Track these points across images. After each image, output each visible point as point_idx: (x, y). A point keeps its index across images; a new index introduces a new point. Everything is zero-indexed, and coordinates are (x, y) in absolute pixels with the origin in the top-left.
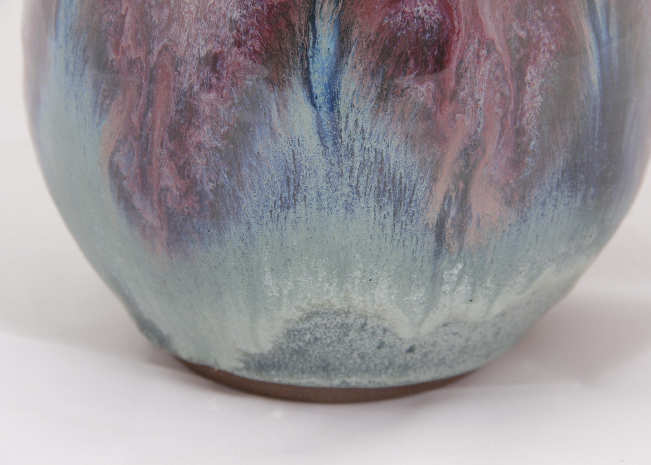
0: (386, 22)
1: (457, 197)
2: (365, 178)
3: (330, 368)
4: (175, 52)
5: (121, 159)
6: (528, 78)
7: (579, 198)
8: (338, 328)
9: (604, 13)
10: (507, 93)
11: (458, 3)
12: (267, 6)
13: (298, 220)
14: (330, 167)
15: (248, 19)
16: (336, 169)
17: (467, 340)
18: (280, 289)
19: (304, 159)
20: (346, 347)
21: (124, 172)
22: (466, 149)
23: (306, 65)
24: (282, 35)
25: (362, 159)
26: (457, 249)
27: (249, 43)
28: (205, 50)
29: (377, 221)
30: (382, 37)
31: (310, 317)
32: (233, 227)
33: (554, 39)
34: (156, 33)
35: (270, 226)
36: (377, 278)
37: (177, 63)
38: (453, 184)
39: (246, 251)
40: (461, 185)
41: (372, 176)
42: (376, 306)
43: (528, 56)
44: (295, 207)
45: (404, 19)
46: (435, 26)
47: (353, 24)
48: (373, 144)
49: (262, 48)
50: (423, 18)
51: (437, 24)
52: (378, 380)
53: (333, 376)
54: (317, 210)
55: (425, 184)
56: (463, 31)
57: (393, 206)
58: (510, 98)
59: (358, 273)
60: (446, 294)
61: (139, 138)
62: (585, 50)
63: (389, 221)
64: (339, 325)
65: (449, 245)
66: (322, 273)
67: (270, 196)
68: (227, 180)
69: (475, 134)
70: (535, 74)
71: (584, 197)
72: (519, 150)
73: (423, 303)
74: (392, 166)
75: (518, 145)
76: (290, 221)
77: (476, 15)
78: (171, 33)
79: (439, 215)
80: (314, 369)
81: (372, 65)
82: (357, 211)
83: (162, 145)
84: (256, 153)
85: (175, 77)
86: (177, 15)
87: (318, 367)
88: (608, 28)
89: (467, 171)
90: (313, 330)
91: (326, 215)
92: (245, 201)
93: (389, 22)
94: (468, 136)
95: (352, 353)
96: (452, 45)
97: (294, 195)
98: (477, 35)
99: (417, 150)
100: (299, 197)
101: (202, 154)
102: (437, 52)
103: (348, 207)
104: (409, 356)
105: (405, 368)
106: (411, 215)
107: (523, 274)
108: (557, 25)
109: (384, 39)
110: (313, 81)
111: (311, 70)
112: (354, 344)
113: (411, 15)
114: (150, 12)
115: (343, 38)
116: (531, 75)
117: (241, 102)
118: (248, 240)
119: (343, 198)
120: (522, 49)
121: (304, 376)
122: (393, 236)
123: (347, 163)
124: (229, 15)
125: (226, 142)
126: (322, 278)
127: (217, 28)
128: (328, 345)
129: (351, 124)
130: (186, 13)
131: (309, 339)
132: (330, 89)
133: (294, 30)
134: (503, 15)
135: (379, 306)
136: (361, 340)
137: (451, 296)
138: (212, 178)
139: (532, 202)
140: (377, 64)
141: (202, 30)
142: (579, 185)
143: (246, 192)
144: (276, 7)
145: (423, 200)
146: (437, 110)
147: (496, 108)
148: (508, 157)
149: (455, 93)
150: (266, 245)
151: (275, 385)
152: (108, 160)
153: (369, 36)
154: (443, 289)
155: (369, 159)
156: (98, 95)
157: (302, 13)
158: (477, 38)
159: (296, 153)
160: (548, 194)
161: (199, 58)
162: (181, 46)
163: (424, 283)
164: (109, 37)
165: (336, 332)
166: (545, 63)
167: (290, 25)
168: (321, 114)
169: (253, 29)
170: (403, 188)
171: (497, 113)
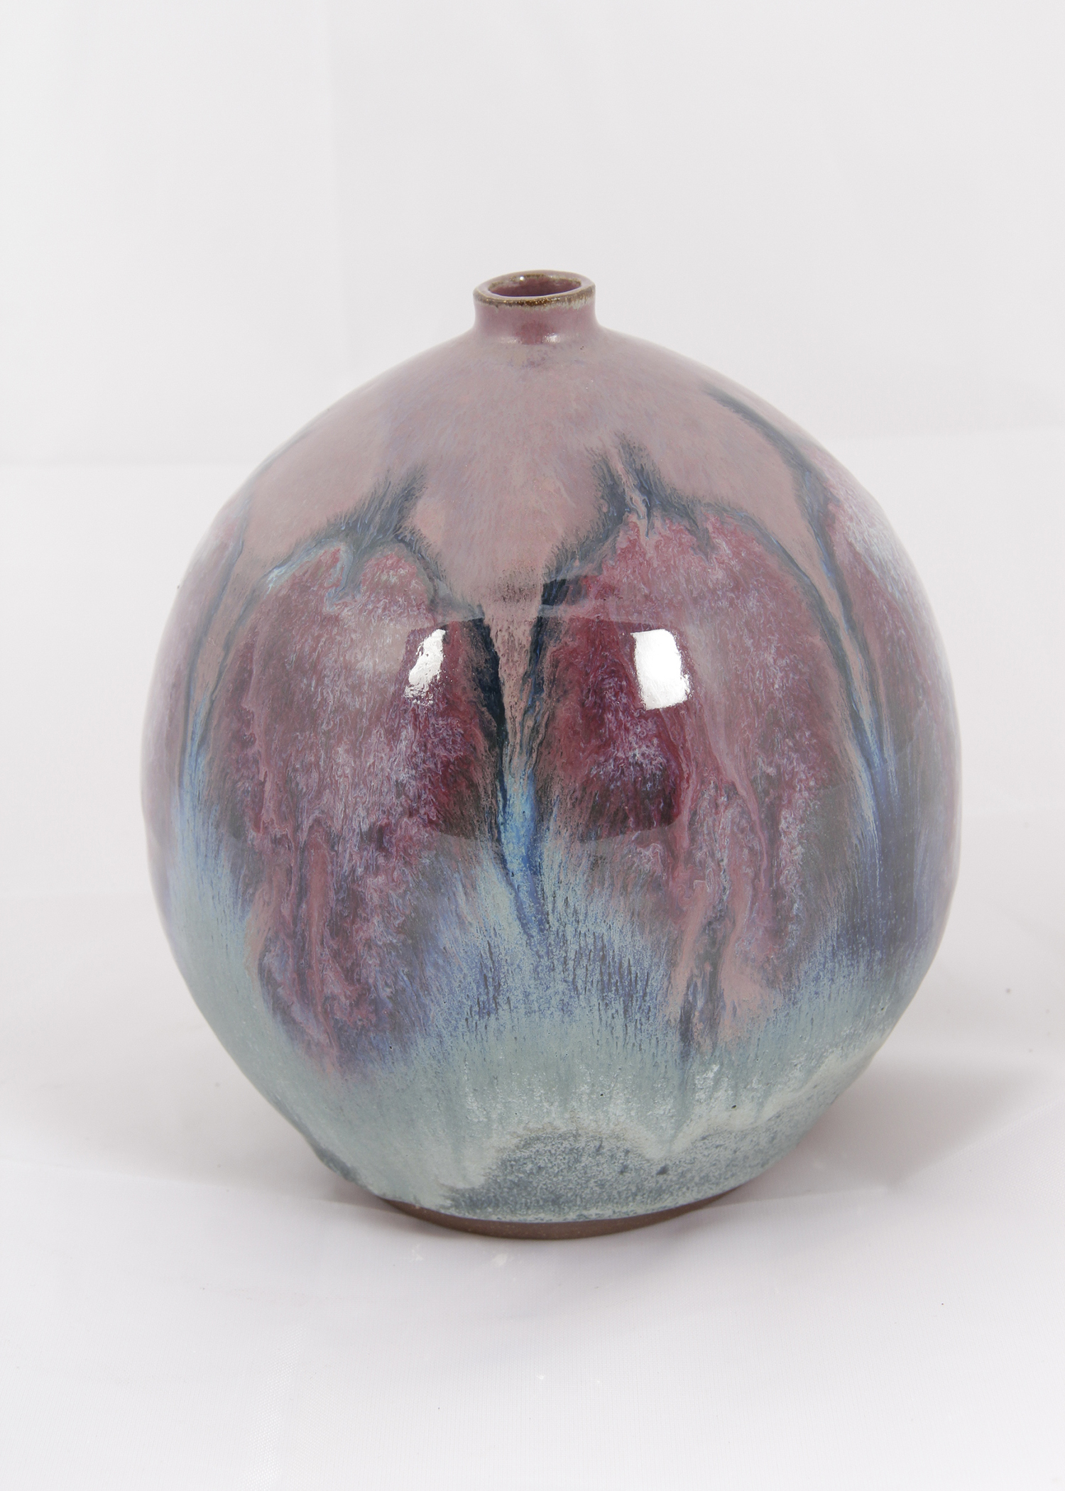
0: (594, 772)
1: (703, 983)
2: (584, 970)
3: (561, 1200)
4: (330, 827)
5: (272, 961)
6: (783, 825)
7: (862, 966)
8: (566, 1154)
9: (874, 731)
10: (757, 847)
11: (685, 740)
12: (442, 763)
13: (502, 1028)
14: (538, 960)
15: (418, 781)
16: (545, 961)
17: (735, 1152)
18: (488, 1113)
19: (503, 952)
20: (580, 1176)
21: (278, 977)
22: (710, 923)
23: (497, 835)
24: (463, 798)
25: (578, 947)
26: (709, 1047)
27: (422, 811)
28: (368, 822)
29: (604, 1022)
30: (591, 793)
31: (529, 1144)
32: (420, 1041)
33: (812, 772)
34: (304, 803)
35: (467, 1038)
36: (610, 1093)
37: (333, 841)
38: (697, 967)
39: (439, 1070)
40: (708, 968)
41: (592, 967)
42: (612, 1126)
43: (780, 798)
44: (497, 1013)
45: (617, 767)
46: (658, 772)
47: (552, 778)
48: (592, 928)
49: (440, 816)
50: (642, 764)
51: (660, 770)
52: (625, 1209)
53: (566, 1209)
54: (526, 1013)
55: (662, 971)
56: (694, 776)
57: (622, 1002)
58: (762, 854)
59: (585, 1088)
60: (701, 1103)
61: (292, 935)
63: (619, 1021)
64: (567, 1150)
65: (699, 1043)
66: (539, 1092)
67: (465, 1001)
68: (408, 983)
69: (719, 902)
70: (791, 820)
71: (869, 964)
72: (780, 917)
73: (672, 1117)
74: (617, 952)
75: (777, 911)
76: (492, 1030)
77: (709, 753)
78: (323, 802)
79: (683, 1008)
80: (541, 1203)
81: (580, 829)
82: (577, 1012)
83: (322, 944)
84: (442, 948)
85: (332, 858)
86: (329, 779)
87: (546, 1201)
88: (881, 749)
89: (714, 950)
90: (535, 1159)
91: (537, 1019)
92: (433, 1008)
93: (598, 773)
94: (711, 907)
95: (587, 1181)
96: (681, 795)
97: (495, 998)
98: (713, 779)
99: (647, 930)
100: (501, 999)
101: (374, 952)
102: (662, 804)
103: (565, 1008)
104: (661, 1178)
105: (659, 1192)
106: (646, 1011)
107: (799, 1066)
108: (815, 755)
109: (594, 794)
110: (507, 853)
111: (503, 840)
112: (588, 1171)
113: (626, 761)
114: (295, 777)
115: (540, 797)
116: (786, 822)
117: (418, 884)
118: (440, 1057)
119: (558, 997)
120: (771, 791)
121: (530, 1212)
122: (625, 1040)
123: (558, 953)
124: (394, 778)
125: (402, 937)
126: (540, 1096)
127: (381, 793)
128: (556, 1175)
129: (560, 904)
130: (340, 777)
131: (532, 1169)
132: (530, 862)
133: (477, 792)
134: (744, 750)
135: (616, 1125)
136: (598, 1165)
137: (708, 1104)
138: (388, 982)
139: (801, 979)
140: (587, 826)
141: (362, 798)
142: (861, 950)
143: (433, 998)
144: (453, 764)
145: (661, 992)
146: (668, 878)
147: (744, 867)
148: (766, 928)
149: (690, 854)
150: (465, 1061)
151: (494, 1222)
152: (257, 962)
153: (574, 792)
154: (697, 1098)
155: (587, 946)
156: (238, 882)
157: (487, 770)
158: (712, 782)
159: (492, 945)
160: (821, 967)
161: (361, 834)
162: (337, 819)
163: (671, 1092)
164: (246, 810)
165: (564, 1158)
166: (804, 805)
167: (472, 785)
168: (521, 895)
169: (425, 793)
170: (633, 979)
171: (746, 874)
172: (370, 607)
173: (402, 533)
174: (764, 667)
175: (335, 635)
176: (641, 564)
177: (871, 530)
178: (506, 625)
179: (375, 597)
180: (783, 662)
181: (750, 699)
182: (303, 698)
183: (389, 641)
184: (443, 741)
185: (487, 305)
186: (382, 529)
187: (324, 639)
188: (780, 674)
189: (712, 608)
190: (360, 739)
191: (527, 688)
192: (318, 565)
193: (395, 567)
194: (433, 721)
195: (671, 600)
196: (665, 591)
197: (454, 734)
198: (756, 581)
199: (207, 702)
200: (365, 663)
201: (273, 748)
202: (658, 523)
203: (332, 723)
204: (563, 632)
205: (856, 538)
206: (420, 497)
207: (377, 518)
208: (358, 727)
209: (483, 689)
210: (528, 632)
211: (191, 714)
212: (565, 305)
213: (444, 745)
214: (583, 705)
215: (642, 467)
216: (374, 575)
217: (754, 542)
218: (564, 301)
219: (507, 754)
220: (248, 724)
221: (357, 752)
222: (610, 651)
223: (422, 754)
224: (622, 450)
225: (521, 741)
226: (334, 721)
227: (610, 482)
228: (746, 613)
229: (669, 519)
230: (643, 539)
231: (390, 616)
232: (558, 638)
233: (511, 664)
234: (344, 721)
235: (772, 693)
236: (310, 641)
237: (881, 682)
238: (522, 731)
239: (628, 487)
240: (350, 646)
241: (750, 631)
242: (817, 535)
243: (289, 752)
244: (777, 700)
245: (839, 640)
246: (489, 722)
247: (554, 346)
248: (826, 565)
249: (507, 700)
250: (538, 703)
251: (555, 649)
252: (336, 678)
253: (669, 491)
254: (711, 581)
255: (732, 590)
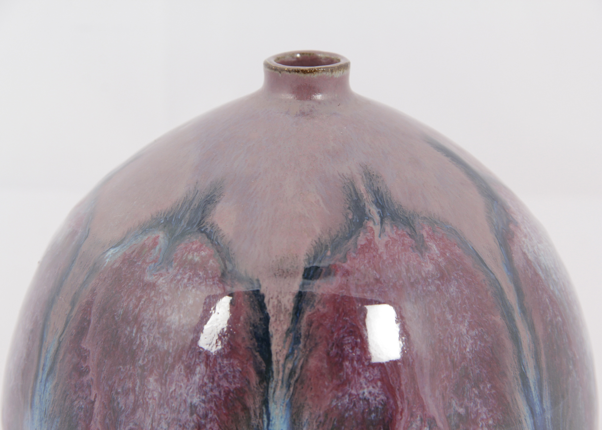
0: (334, 403)
9: (537, 387)
11: (401, 384)
12: (224, 391)
15: (207, 404)
24: (238, 418)
30: (331, 419)
33: (491, 414)
34: (123, 418)
45: (351, 401)
46: (380, 406)
47: (303, 407)
50: (369, 399)
51: (382, 405)
56: (406, 410)
62: (520, 422)
77: (417, 394)
78: (136, 417)
86: (141, 401)
88: (541, 401)
93: (337, 404)
96: (396, 423)
98: (419, 413)
108: (493, 401)
109: (333, 419)
113: (357, 397)
114: (117, 398)
115: (294, 420)
120: (461, 425)
124: (189, 401)
127: (179, 412)
130: (150, 399)
133: (249, 413)
134: (443, 394)
141: (165, 415)
144: (233, 392)
153: (319, 417)
157: (257, 398)
158: (419, 416)
164: (80, 422)
167: (246, 409)
169: (211, 413)
172: (179, 277)
173: (204, 226)
174: (459, 335)
175: (153, 296)
176: (374, 257)
177: (539, 245)
178: (276, 294)
179: (183, 270)
180: (473, 333)
181: (448, 358)
182: (126, 341)
183: (191, 302)
184: (226, 376)
185: (273, 71)
186: (190, 223)
187: (144, 299)
188: (471, 341)
189: (424, 291)
190: (166, 372)
191: (289, 340)
192: (143, 246)
193: (198, 250)
194: (219, 360)
195: (395, 284)
196: (391, 276)
197: (234, 371)
198: (456, 274)
199: (56, 343)
200: (173, 317)
201: (102, 377)
202: (388, 228)
203: (146, 360)
204: (317, 301)
205: (528, 250)
206: (219, 202)
207: (187, 216)
208: (165, 363)
209: (258, 339)
210: (291, 300)
211: (44, 351)
212: (329, 74)
213: (227, 379)
214: (328, 354)
215: (378, 189)
216: (183, 255)
217: (456, 246)
218: (328, 71)
219: (271, 387)
220: (85, 359)
221: (163, 381)
222: (349, 317)
223: (210, 385)
224: (364, 177)
225: (283, 378)
226: (148, 359)
227: (355, 198)
228: (448, 296)
229: (396, 226)
230: (377, 239)
231: (193, 284)
232: (313, 305)
233: (278, 322)
234: (155, 358)
235: (465, 354)
236: (134, 300)
237: (543, 352)
238: (284, 371)
239: (368, 202)
240: (163, 305)
241: (451, 309)
242: (500, 245)
243: (114, 380)
244: (468, 359)
245: (514, 320)
246: (260, 363)
247: (319, 102)
248: (506, 266)
249: (274, 348)
250: (296, 351)
251: (310, 313)
252: (151, 328)
253: (397, 207)
254: (424, 272)
255: (439, 279)
